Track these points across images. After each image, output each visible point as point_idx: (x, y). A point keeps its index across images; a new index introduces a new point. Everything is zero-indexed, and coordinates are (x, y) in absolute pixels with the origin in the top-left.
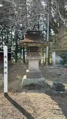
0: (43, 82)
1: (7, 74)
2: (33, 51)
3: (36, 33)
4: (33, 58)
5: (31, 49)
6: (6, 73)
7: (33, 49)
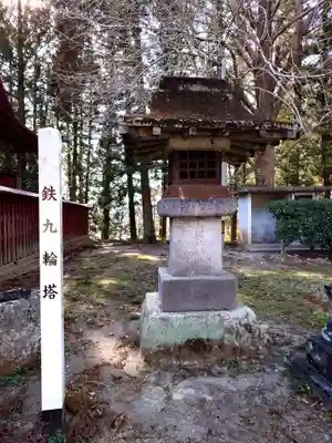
0: (248, 327)
1: (59, 297)
2: (193, 175)
3: (205, 89)
4: (197, 210)
5: (183, 166)
6: (50, 291)
7: (192, 166)
